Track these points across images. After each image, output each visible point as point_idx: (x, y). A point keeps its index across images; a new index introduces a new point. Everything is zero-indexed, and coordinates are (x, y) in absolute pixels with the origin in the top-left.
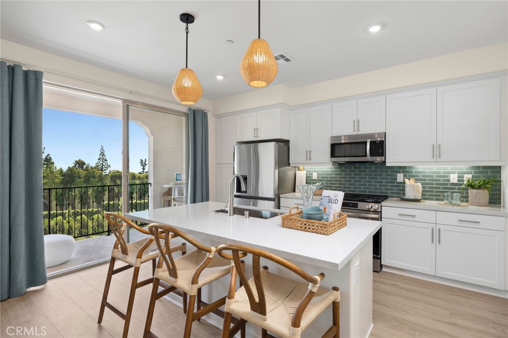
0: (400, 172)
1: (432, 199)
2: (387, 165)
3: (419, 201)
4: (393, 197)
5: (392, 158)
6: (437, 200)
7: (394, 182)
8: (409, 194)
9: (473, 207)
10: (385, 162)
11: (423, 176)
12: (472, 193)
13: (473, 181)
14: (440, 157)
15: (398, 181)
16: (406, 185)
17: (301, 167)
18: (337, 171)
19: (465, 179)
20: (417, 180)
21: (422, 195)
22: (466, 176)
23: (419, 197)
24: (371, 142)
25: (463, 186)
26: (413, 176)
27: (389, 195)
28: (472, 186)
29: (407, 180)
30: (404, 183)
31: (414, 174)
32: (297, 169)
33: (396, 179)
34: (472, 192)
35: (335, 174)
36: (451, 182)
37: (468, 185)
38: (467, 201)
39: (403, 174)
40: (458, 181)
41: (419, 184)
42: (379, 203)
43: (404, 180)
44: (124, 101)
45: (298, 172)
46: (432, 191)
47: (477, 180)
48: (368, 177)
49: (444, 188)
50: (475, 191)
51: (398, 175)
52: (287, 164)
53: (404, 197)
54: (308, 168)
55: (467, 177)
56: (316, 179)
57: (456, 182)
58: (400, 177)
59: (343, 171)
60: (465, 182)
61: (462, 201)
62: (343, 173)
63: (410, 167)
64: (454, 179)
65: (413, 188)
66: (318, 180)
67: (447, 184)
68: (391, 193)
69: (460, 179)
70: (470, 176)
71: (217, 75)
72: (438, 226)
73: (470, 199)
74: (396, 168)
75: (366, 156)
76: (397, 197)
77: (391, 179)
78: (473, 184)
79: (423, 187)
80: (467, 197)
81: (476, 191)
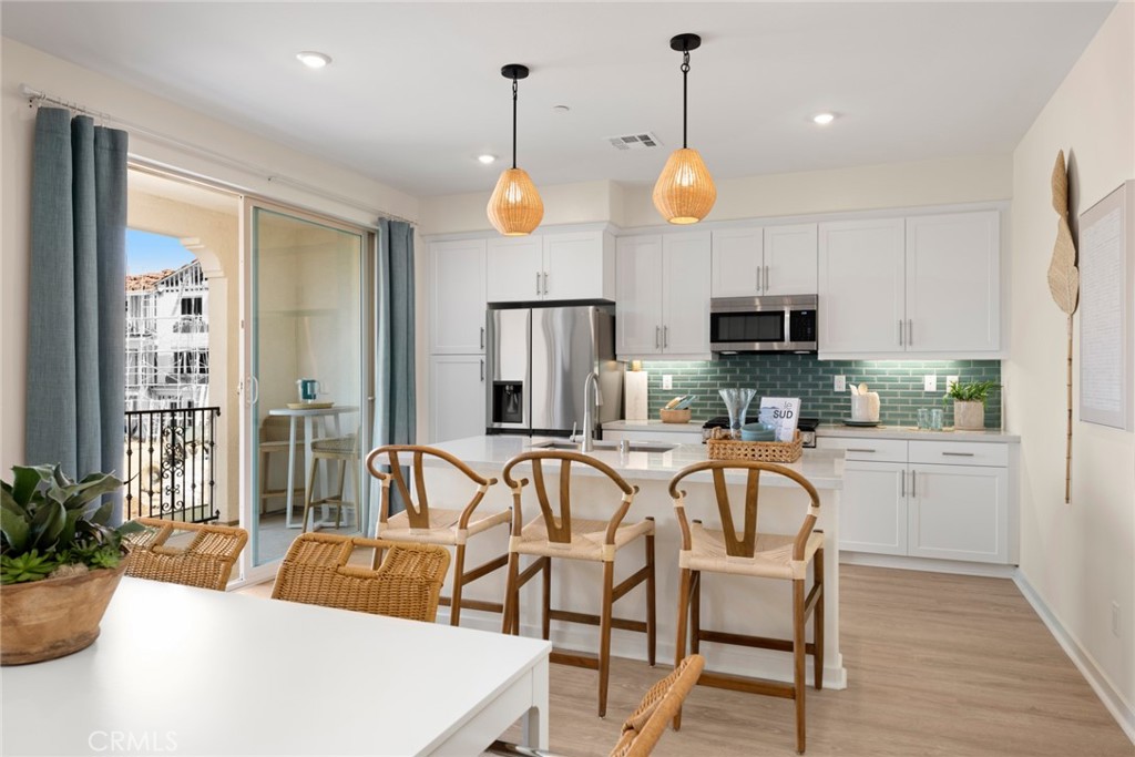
0: (838, 373)
1: (895, 423)
2: (821, 357)
3: (874, 426)
4: (828, 422)
5: (830, 347)
6: (903, 423)
7: (828, 393)
8: (858, 414)
9: (961, 432)
10: (815, 353)
11: (880, 380)
12: (959, 408)
13: (960, 386)
14: (911, 343)
15: (836, 389)
16: (852, 397)
17: (636, 363)
18: (715, 372)
19: (948, 383)
20: (871, 388)
21: (881, 415)
22: (949, 378)
23: (876, 418)
24: (792, 313)
25: (946, 396)
26: (863, 380)
27: (820, 417)
28: (958, 396)
29: (853, 388)
30: (849, 393)
31: (864, 376)
32: (625, 366)
33: (832, 386)
34: (960, 406)
35: (712, 378)
36: (927, 389)
37: (954, 395)
38: (952, 424)
39: (844, 377)
40: (938, 387)
41: (876, 394)
42: (812, 430)
43: (847, 387)
44: (249, 196)
45: (629, 375)
46: (895, 408)
47: (966, 386)
48: (778, 383)
49: (914, 402)
50: (963, 404)
51: (836, 377)
52: (611, 356)
53: (848, 420)
54: (652, 365)
55: (952, 380)
56: (670, 388)
57: (934, 389)
58: (840, 382)
59: (728, 371)
60: (949, 390)
61: (945, 425)
62: (728, 376)
63: (856, 362)
64: (930, 384)
65: (865, 402)
66: (675, 392)
67: (919, 395)
68: (824, 414)
69: (941, 385)
70: (955, 378)
71: (483, 154)
72: (912, 467)
73: (956, 421)
74: (832, 365)
75: (782, 339)
76: (835, 422)
77: (824, 386)
78: (961, 392)
79: (882, 401)
80: (952, 417)
81: (965, 403)
